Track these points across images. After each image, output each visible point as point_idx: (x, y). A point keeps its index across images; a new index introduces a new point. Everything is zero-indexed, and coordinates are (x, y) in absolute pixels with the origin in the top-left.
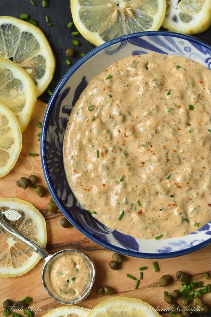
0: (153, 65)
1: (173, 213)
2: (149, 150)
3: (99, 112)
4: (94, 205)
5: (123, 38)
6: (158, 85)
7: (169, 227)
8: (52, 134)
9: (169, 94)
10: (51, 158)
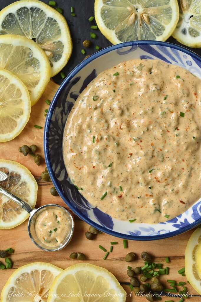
0: (156, 71)
1: (148, 203)
2: (139, 144)
3: (102, 103)
4: (82, 183)
5: (135, 42)
6: (157, 89)
7: (143, 214)
8: (57, 115)
9: (165, 99)
10: (52, 135)
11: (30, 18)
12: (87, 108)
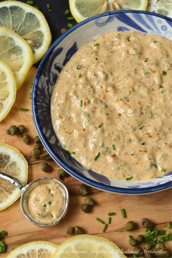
0: (134, 39)
1: (143, 158)
2: (126, 104)
3: (86, 71)
4: (74, 146)
5: (112, 12)
6: (137, 53)
7: (139, 170)
8: (43, 83)
9: (146, 61)
10: (40, 102)
11: (9, 15)
12: (71, 77)
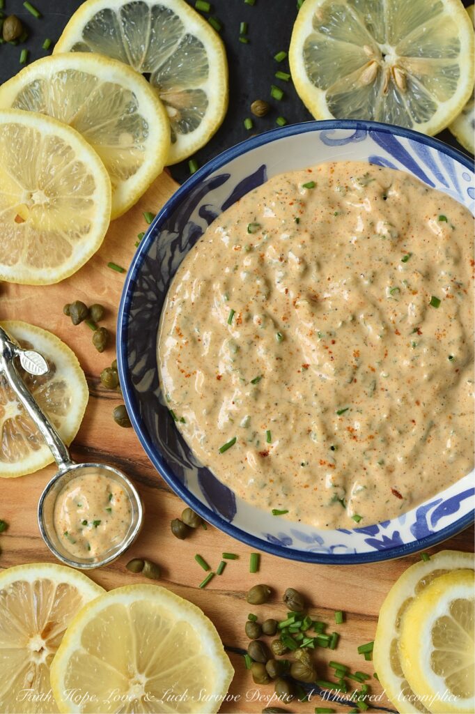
0: (397, 196)
1: (322, 479)
2: (327, 348)
3: (265, 241)
5: (363, 124)
6: (391, 236)
7: (305, 502)
8: (163, 247)
9: (405, 260)
10: (142, 290)
11: (147, 27)
12: (230, 246)
